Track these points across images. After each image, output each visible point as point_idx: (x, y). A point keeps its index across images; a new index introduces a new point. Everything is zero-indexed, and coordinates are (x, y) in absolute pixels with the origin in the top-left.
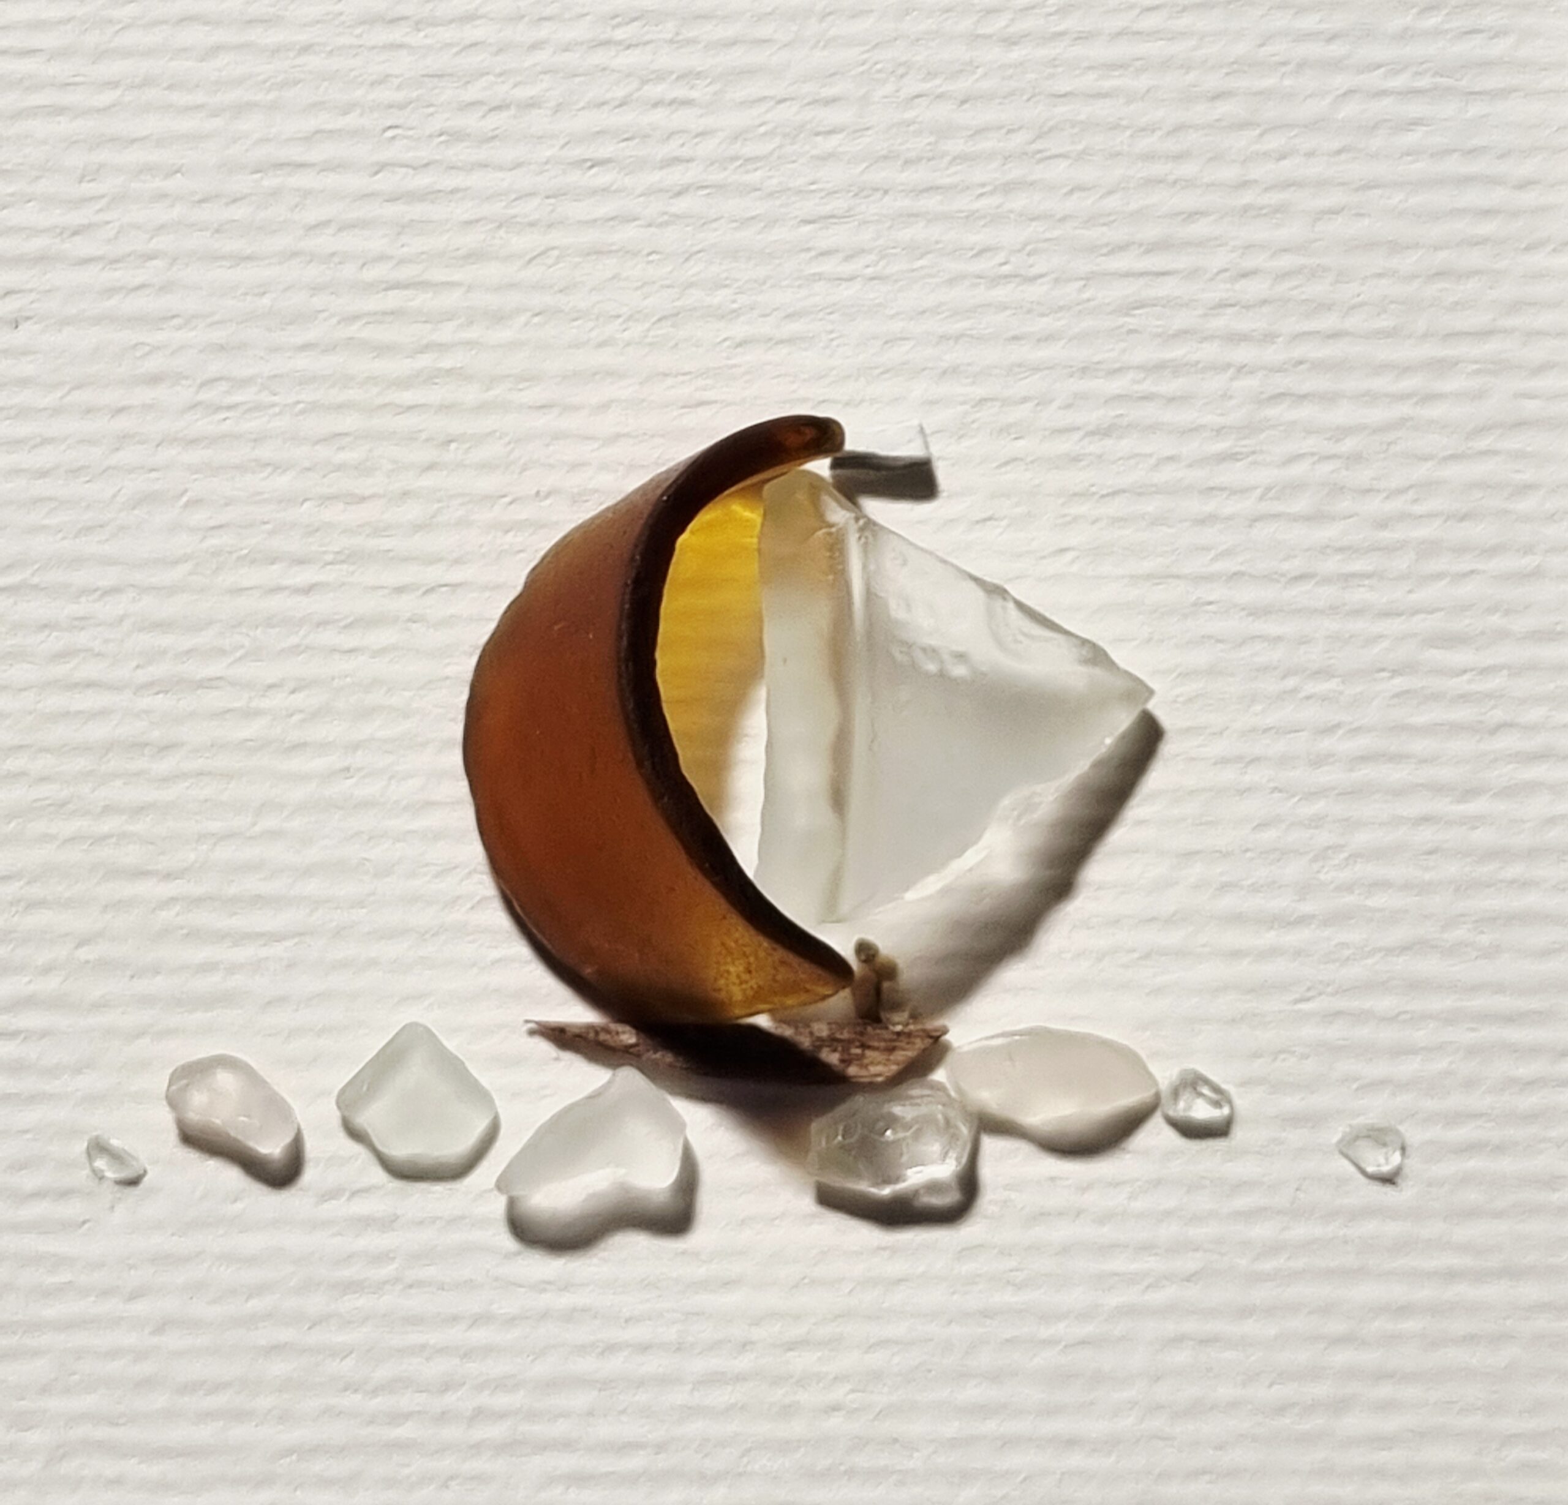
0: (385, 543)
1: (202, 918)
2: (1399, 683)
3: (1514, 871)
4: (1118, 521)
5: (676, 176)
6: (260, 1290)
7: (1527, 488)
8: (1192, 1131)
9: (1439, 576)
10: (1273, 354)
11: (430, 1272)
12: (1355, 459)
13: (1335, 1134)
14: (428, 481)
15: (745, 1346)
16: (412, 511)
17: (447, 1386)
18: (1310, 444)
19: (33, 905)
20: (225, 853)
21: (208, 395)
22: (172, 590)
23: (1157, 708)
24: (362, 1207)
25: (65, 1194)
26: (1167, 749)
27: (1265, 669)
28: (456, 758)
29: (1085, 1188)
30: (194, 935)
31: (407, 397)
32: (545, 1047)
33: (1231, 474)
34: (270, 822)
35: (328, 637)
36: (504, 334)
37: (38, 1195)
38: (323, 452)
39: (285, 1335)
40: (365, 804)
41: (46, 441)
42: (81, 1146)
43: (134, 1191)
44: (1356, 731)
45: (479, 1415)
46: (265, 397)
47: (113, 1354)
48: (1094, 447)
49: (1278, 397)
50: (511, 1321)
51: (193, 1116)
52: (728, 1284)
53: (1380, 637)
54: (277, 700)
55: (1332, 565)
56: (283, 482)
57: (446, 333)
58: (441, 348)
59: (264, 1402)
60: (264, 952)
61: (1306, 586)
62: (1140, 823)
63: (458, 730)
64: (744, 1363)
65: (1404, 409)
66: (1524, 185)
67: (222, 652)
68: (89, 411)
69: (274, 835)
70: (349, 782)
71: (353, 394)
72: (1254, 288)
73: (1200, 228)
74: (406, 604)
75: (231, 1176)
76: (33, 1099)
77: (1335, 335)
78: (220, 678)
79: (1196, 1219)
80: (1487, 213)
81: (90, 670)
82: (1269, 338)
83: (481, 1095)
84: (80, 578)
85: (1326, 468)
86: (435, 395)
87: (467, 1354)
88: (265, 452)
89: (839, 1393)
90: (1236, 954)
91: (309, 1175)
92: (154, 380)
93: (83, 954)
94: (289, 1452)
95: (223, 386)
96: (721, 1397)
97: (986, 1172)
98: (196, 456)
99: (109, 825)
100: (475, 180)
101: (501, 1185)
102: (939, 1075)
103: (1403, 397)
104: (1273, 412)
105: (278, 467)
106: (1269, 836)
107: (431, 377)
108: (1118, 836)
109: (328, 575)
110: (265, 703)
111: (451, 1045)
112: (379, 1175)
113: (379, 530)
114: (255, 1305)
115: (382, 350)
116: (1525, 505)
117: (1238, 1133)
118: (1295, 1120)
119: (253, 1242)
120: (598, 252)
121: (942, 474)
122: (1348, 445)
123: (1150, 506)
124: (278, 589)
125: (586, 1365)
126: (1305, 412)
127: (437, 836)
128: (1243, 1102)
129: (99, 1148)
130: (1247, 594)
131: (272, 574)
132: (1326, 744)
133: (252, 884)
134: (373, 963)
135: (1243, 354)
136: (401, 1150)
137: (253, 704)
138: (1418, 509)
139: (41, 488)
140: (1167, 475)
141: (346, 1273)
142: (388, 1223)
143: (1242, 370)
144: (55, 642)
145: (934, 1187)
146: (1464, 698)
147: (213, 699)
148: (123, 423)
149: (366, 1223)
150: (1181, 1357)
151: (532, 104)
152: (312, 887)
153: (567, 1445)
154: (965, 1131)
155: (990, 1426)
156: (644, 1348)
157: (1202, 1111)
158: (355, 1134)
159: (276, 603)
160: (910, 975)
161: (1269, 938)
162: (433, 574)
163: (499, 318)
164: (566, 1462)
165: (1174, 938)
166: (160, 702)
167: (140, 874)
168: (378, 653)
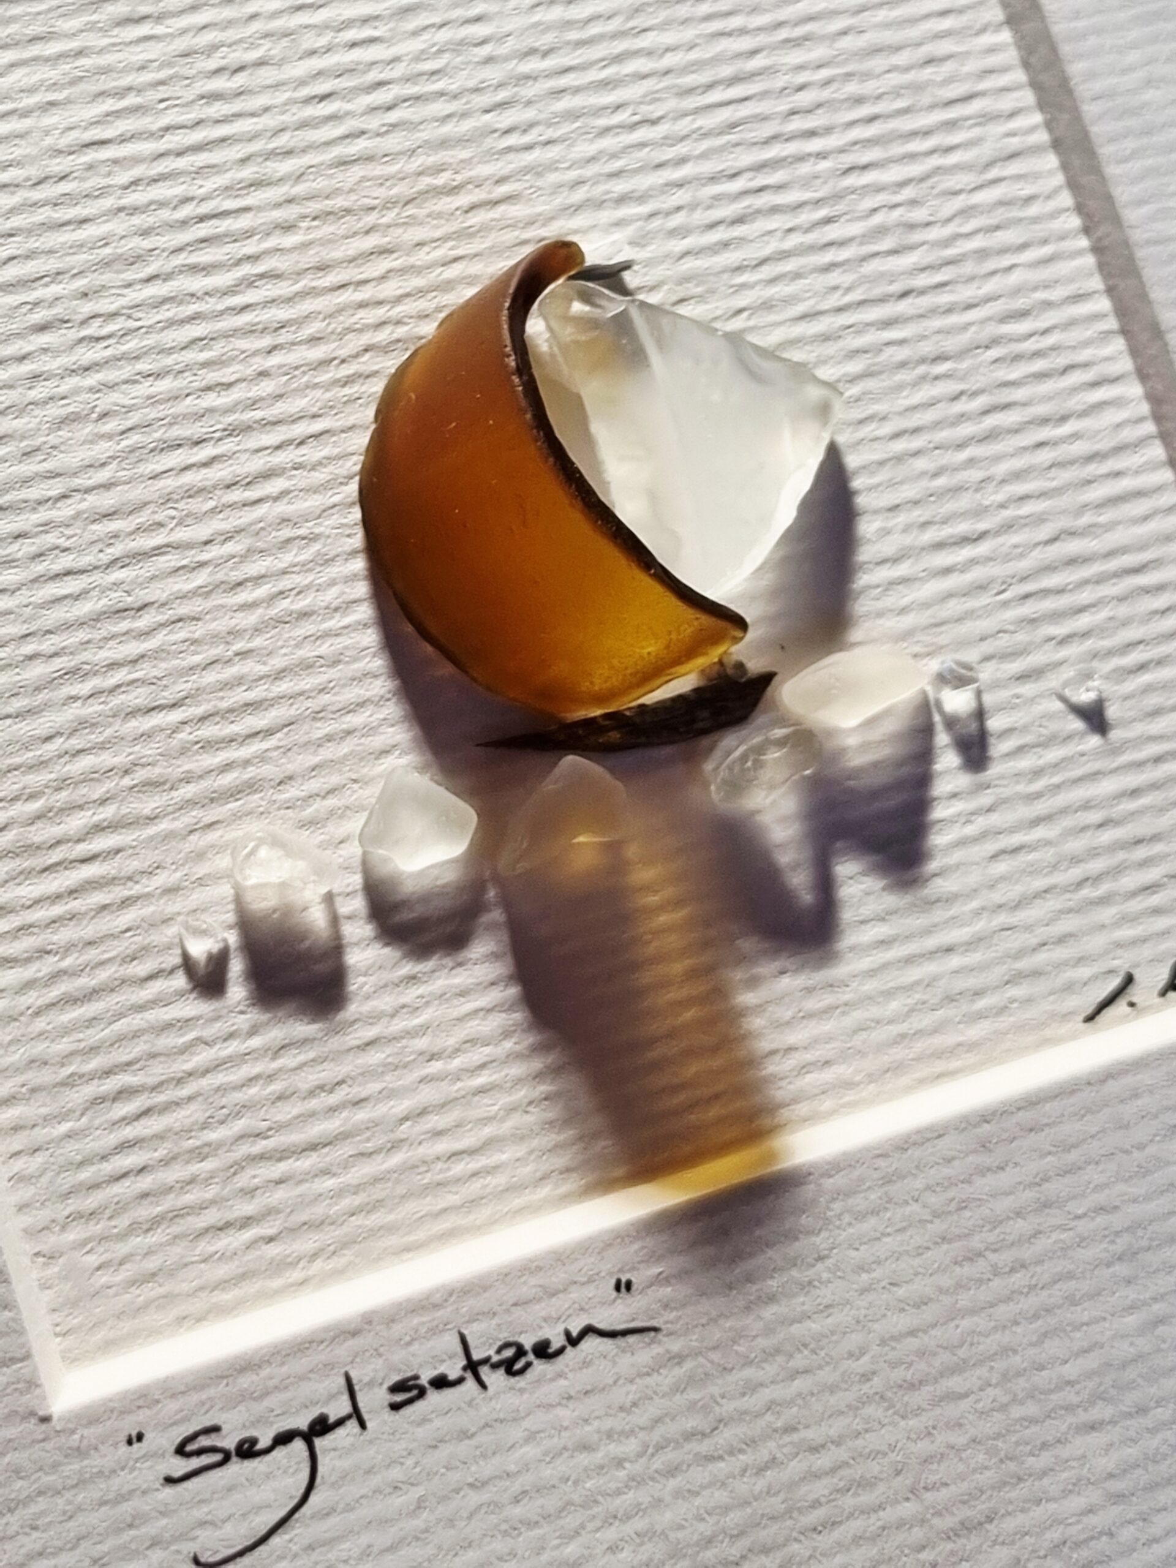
1: (209, 731)
2: (990, 354)
4: (770, 281)
5: (383, 96)
9: (993, 273)
10: (837, 140)
12: (913, 203)
18: (881, 199)
19: (77, 754)
20: (211, 677)
21: (89, 331)
22: (107, 486)
30: (208, 745)
31: (239, 300)
34: (239, 646)
35: (237, 495)
37: (151, 977)
38: (190, 356)
40: (304, 615)
46: (132, 324)
54: (213, 552)
56: (166, 385)
60: (265, 745)
65: (934, 161)
67: (161, 525)
69: (243, 654)
70: (288, 600)
71: (198, 307)
76: (124, 904)
78: (167, 546)
81: (63, 562)
84: (32, 493)
85: (897, 213)
88: (146, 365)
92: (43, 328)
95: (97, 322)
98: (93, 379)
99: (116, 678)
103: (931, 152)
105: (158, 375)
109: (223, 448)
110: (205, 557)
113: (253, 404)
122: (907, 193)
124: (186, 468)
130: (874, 313)
131: (180, 457)
133: (240, 696)
134: (348, 733)
137: (197, 559)
144: (30, 547)
147: (165, 563)
148: (29, 367)
152: (284, 686)
159: (190, 478)
163: (287, 227)
166: (125, 574)
167: (151, 710)
168: (276, 499)
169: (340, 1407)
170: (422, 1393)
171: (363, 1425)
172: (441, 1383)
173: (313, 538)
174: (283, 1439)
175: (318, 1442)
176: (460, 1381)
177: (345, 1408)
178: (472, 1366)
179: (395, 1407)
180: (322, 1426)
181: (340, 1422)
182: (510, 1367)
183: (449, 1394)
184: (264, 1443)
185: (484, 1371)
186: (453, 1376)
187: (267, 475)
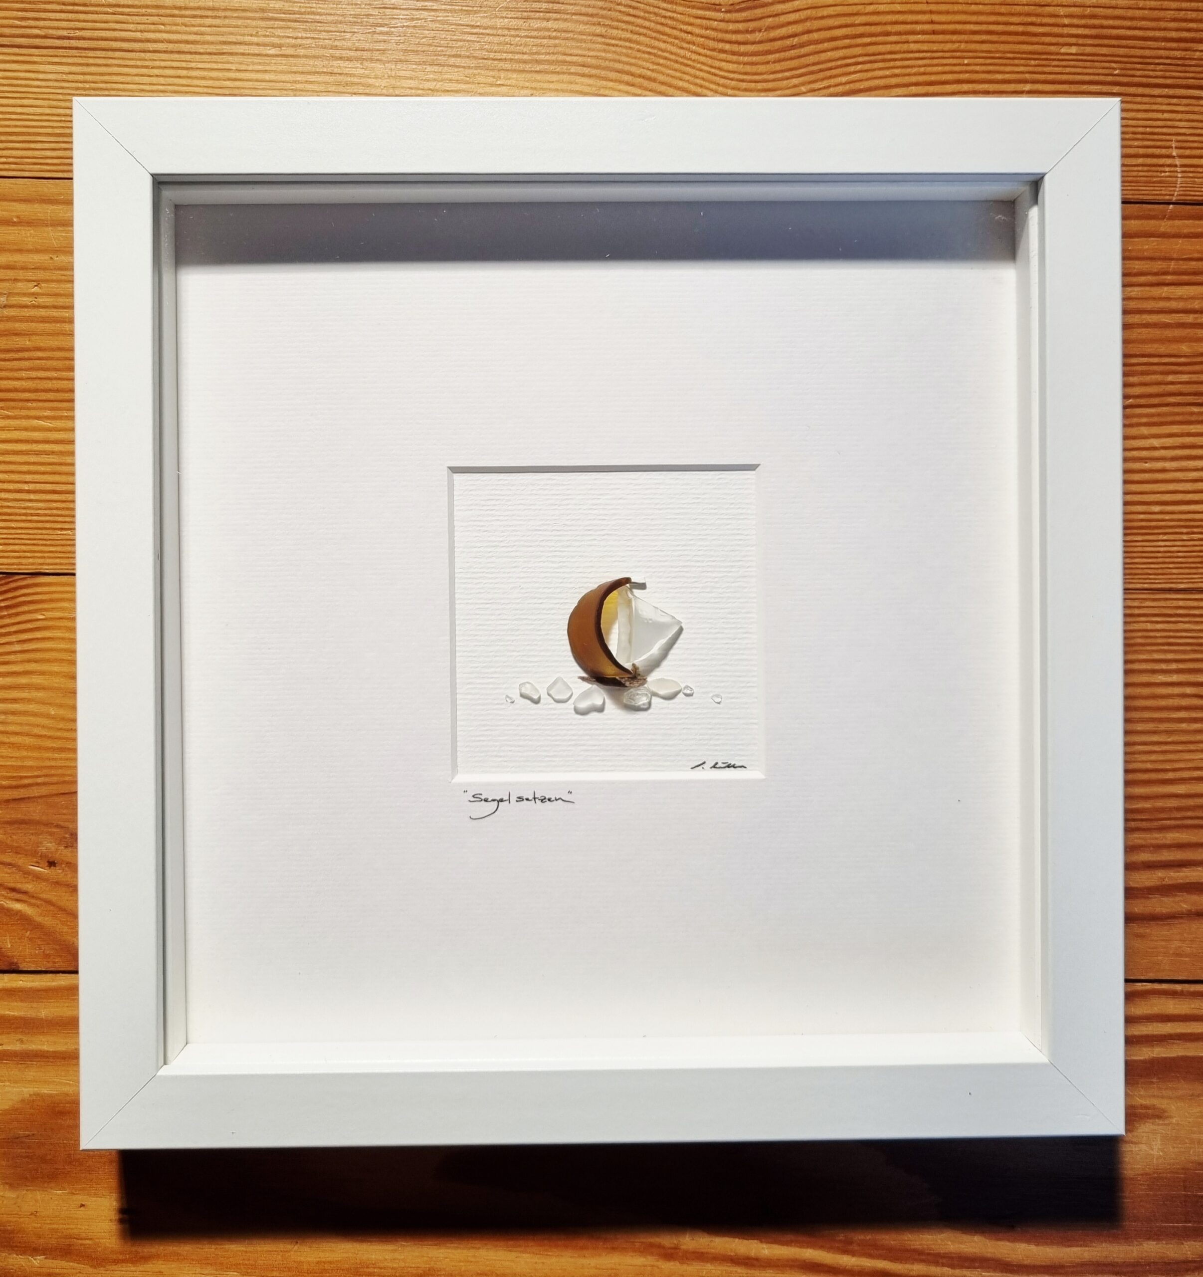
0: (554, 596)
1: (524, 658)
2: (723, 620)
3: (741, 652)
4: (676, 593)
5: (603, 533)
6: (534, 720)
7: (746, 587)
8: (687, 695)
9: (730, 602)
10: (704, 564)
11: (561, 717)
12: (716, 582)
13: (711, 695)
14: (561, 585)
15: (614, 729)
16: (558, 590)
17: (565, 735)
18: (709, 580)
19: (496, 656)
20: (528, 648)
21: (524, 570)
22: (518, 603)
23: (682, 625)
24: (550, 706)
25: (502, 704)
26: (684, 632)
27: (701, 618)
28: (566, 632)
29: (669, 704)
30: (523, 661)
31: (558, 570)
32: (580, 681)
33: (696, 585)
34: (535, 643)
35: (544, 612)
36: (574, 560)
37: (498, 704)
38: (544, 580)
39: (538, 727)
40: (551, 640)
41: (497, 578)
42: (505, 696)
43: (512, 704)
44: (716, 628)
45: (570, 740)
46: (534, 571)
47: (510, 730)
48: (674, 580)
49: (704, 572)
50: (575, 725)
51: (523, 691)
52: (611, 719)
53: (720, 613)
54: (536, 622)
55: (713, 600)
56: (537, 585)
57: (564, 560)
58: (564, 562)
59: (535, 738)
60: (535, 664)
61: (708, 604)
62: (680, 644)
63: (566, 627)
64: (613, 732)
65: (725, 574)
66: (747, 535)
67: (527, 614)
68: (504, 573)
69: (536, 645)
71: (549, 570)
72: (701, 553)
73: (692, 542)
74: (558, 606)
75: (528, 702)
76: (496, 688)
77: (714, 561)
78: (526, 618)
79: (688, 709)
80: (740, 540)
81: (505, 617)
82: (703, 561)
83: (570, 688)
84: (503, 601)
85: (712, 584)
86: (561, 570)
87: (568, 730)
88: (534, 580)
89: (629, 737)
90: (695, 666)
91: (542, 701)
92: (515, 567)
93: (504, 664)
94: (539, 746)
95: (526, 569)
96: (609, 737)
97: (653, 701)
98: (522, 580)
99: (509, 643)
100: (569, 533)
101: (574, 704)
102: (646, 686)
103: (725, 572)
104: (703, 574)
105: (536, 582)
106: (701, 646)
107: (561, 567)
108: (676, 646)
109: (545, 601)
111: (565, 680)
112: (553, 701)
113: (554, 593)
114: (534, 722)
115: (553, 562)
116: (745, 590)
117: (694, 695)
118: (704, 693)
119: (532, 712)
120: (591, 546)
121: (648, 585)
122: (716, 580)
123: (682, 590)
124: (536, 603)
125: (587, 732)
126: (709, 574)
127: (563, 645)
128: (695, 690)
129: (507, 696)
130: (699, 605)
131: (535, 601)
132: (710, 631)
133: (533, 653)
134: (552, 666)
135: (698, 564)
136: (557, 697)
137: (533, 623)
138: (727, 591)
139: (496, 586)
140: (685, 585)
141: (548, 717)
142: (555, 709)
143: (699, 567)
144: (498, 612)
145: (644, 704)
146: (734, 623)
147: (525, 622)
148: (509, 575)
149: (551, 709)
150: (685, 731)
151: (579, 519)
152: (542, 653)
153: (584, 745)
154: (650, 695)
155: (653, 742)
156: (597, 729)
157: (688, 692)
158: (549, 695)
159: (536, 606)
160: (641, 669)
161: (700, 663)
162: (562, 601)
163: (573, 557)
164: (585, 748)
165: (685, 663)
166: (516, 622)
167: (513, 651)
168: (553, 614)
169: (506, 798)
170: (523, 800)
171: (510, 802)
172: (527, 799)
173: (557, 624)
174: (494, 800)
175: (500, 803)
176: (531, 800)
177: (507, 798)
178: (535, 798)
179: (517, 801)
180: (502, 800)
181: (505, 801)
182: (542, 801)
183: (528, 802)
184: (490, 800)
185: (537, 800)
186: (530, 798)
187: (552, 609)
